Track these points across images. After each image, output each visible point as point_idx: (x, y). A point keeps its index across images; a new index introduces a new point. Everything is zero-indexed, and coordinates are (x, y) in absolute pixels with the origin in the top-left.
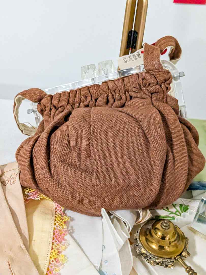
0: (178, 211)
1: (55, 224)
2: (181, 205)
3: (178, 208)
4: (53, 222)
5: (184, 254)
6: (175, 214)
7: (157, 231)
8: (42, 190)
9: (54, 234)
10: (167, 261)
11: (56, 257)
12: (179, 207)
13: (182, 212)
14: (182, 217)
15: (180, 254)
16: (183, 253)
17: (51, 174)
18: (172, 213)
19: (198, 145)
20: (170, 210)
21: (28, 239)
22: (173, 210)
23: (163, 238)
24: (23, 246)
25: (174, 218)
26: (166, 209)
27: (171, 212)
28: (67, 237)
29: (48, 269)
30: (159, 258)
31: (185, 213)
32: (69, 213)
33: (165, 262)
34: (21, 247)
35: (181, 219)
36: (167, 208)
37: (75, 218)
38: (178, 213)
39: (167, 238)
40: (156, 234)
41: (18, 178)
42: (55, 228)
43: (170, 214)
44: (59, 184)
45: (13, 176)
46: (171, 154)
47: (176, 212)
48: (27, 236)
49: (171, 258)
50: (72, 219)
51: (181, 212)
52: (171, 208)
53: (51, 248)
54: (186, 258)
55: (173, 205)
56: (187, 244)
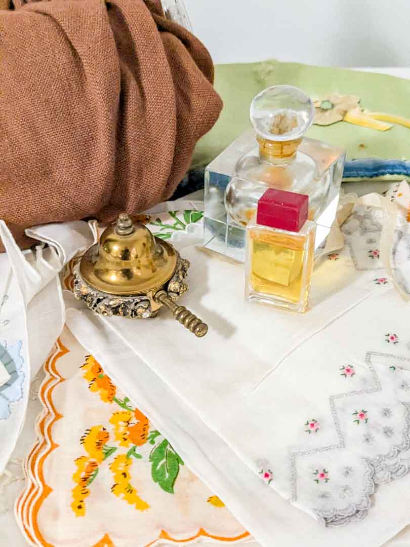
0: (179, 222)
2: (188, 212)
3: (181, 218)
5: (172, 286)
6: (174, 228)
7: (111, 244)
10: (132, 301)
12: (184, 214)
13: (188, 223)
14: (185, 232)
15: (165, 287)
16: (169, 285)
18: (168, 227)
19: (212, 82)
20: (163, 223)
22: (171, 221)
25: (169, 235)
26: (157, 223)
27: (164, 226)
30: (115, 297)
31: (194, 224)
33: (129, 303)
35: (184, 235)
36: (158, 220)
38: (179, 226)
39: (133, 256)
40: (109, 251)
43: (162, 229)
46: (132, 84)
47: (176, 224)
49: (144, 295)
51: (184, 222)
52: (166, 219)
54: (178, 294)
55: (170, 213)
56: (182, 268)
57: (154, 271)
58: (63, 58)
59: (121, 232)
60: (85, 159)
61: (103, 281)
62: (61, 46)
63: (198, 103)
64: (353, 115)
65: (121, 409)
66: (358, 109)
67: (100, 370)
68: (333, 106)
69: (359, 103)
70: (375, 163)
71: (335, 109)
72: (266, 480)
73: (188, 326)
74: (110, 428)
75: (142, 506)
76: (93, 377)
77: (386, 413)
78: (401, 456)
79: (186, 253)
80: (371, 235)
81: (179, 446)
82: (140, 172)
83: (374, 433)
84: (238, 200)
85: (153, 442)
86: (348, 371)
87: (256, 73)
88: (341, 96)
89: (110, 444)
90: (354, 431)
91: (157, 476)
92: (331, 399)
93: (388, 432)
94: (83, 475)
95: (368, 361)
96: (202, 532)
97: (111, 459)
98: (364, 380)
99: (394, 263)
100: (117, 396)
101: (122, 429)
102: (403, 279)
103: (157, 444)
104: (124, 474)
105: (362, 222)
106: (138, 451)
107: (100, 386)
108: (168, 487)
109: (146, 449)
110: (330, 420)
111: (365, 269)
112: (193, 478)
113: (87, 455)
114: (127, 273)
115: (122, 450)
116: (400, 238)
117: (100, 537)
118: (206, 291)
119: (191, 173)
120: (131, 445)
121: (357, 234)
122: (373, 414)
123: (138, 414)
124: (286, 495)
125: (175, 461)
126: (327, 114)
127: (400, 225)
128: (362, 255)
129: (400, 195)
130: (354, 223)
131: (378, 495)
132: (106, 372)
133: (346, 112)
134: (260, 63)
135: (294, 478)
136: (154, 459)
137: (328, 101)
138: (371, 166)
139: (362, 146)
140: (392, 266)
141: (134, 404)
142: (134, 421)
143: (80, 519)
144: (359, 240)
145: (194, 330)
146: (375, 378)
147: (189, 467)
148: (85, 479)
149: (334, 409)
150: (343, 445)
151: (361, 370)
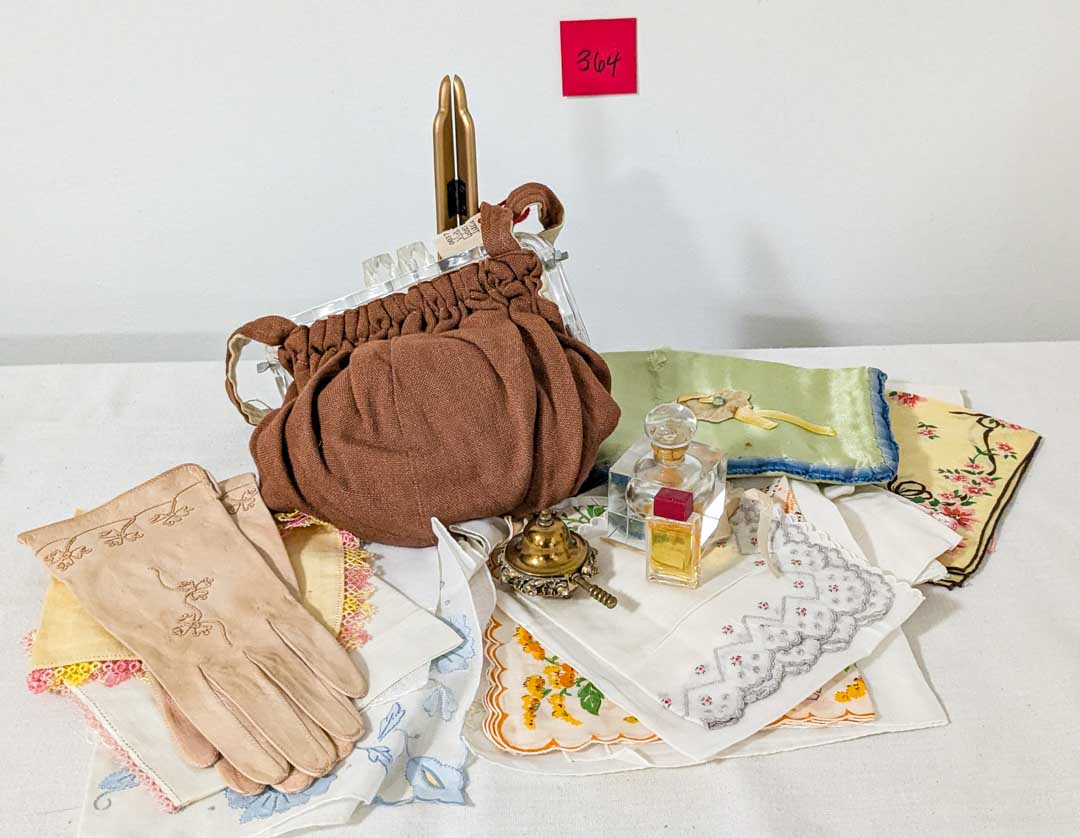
0: (583, 517)
1: (346, 563)
2: (591, 507)
3: (585, 512)
4: (342, 560)
5: (585, 569)
6: (580, 521)
7: (534, 534)
8: (312, 507)
9: (346, 577)
10: (553, 581)
11: (354, 607)
12: (587, 509)
13: (592, 517)
14: (591, 525)
15: (579, 570)
16: (583, 569)
17: (326, 467)
18: (573, 521)
19: (609, 390)
20: (569, 517)
21: (298, 589)
22: (577, 516)
23: (546, 545)
24: (290, 597)
25: (577, 528)
27: (571, 520)
28: (373, 580)
29: (342, 625)
30: (539, 579)
31: (597, 518)
32: (373, 548)
33: (551, 583)
34: (285, 598)
35: (590, 527)
36: (565, 515)
37: (384, 555)
38: (583, 520)
39: (552, 545)
40: (532, 541)
41: (258, 497)
42: (346, 570)
44: (345, 483)
45: (247, 496)
46: (546, 400)
47: (581, 518)
48: (294, 583)
49: (563, 576)
50: (379, 557)
51: (589, 517)
52: (571, 514)
53: (342, 597)
54: (590, 576)
55: (575, 508)
56: (592, 555)
57: (569, 557)
58: (489, 382)
59: (542, 524)
60: (508, 464)
61: (526, 564)
62: (486, 371)
63: (599, 413)
64: (743, 412)
65: (551, 665)
66: (748, 406)
67: (530, 637)
68: (725, 402)
69: (749, 400)
70: (758, 460)
71: (727, 405)
72: (667, 705)
73: (601, 601)
74: (545, 677)
75: (576, 723)
76: (525, 642)
77: (756, 657)
78: (765, 684)
79: (594, 543)
80: (753, 525)
81: (601, 686)
82: (552, 474)
83: (745, 671)
84: (637, 496)
85: (579, 686)
86: (729, 629)
87: (649, 364)
88: (735, 391)
89: (546, 687)
90: (731, 670)
91: (585, 706)
92: (715, 651)
93: (756, 669)
94: (530, 706)
95: (744, 622)
96: (621, 736)
97: (548, 696)
98: (740, 636)
99: (772, 548)
100: (546, 656)
101: (554, 677)
102: (778, 561)
103: (582, 687)
104: (561, 706)
105: (746, 514)
106: (568, 691)
107: (531, 649)
108: (595, 712)
109: (574, 690)
110: (714, 663)
111: (747, 554)
112: (612, 706)
113: (529, 693)
114: (547, 558)
115: (556, 691)
116: (778, 527)
117: (549, 741)
118: (613, 574)
119: (594, 471)
120: (563, 688)
121: (743, 525)
122: (746, 659)
123: (565, 667)
124: (681, 714)
125: (598, 696)
126: (719, 410)
127: (779, 516)
128: (746, 542)
129: (780, 489)
130: (740, 514)
131: (746, 710)
132: (535, 639)
133: (736, 409)
134: (652, 353)
135: (687, 704)
136: (581, 695)
137: (720, 398)
138: (755, 463)
139: (748, 444)
140: (770, 551)
141: (562, 660)
142: (563, 672)
143: (533, 731)
144: (744, 530)
145: (605, 604)
146: (749, 634)
147: (610, 699)
148: (531, 708)
149: (717, 657)
150: (723, 680)
151: (738, 628)
